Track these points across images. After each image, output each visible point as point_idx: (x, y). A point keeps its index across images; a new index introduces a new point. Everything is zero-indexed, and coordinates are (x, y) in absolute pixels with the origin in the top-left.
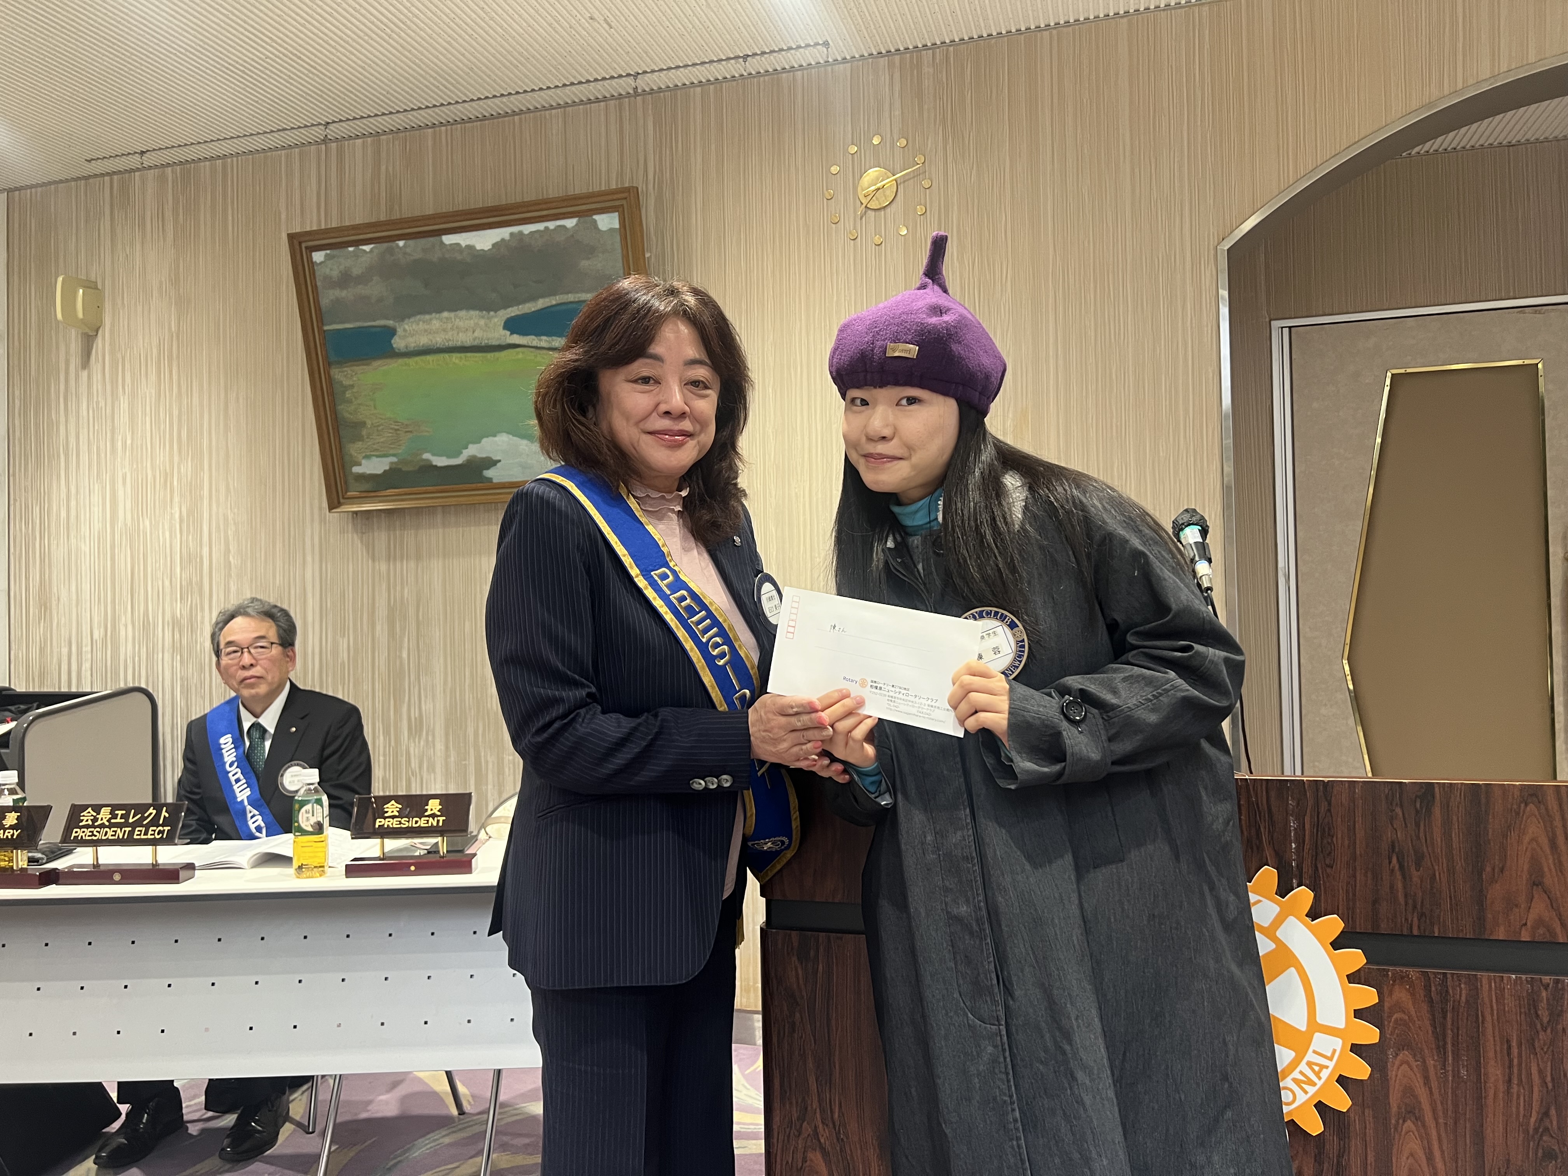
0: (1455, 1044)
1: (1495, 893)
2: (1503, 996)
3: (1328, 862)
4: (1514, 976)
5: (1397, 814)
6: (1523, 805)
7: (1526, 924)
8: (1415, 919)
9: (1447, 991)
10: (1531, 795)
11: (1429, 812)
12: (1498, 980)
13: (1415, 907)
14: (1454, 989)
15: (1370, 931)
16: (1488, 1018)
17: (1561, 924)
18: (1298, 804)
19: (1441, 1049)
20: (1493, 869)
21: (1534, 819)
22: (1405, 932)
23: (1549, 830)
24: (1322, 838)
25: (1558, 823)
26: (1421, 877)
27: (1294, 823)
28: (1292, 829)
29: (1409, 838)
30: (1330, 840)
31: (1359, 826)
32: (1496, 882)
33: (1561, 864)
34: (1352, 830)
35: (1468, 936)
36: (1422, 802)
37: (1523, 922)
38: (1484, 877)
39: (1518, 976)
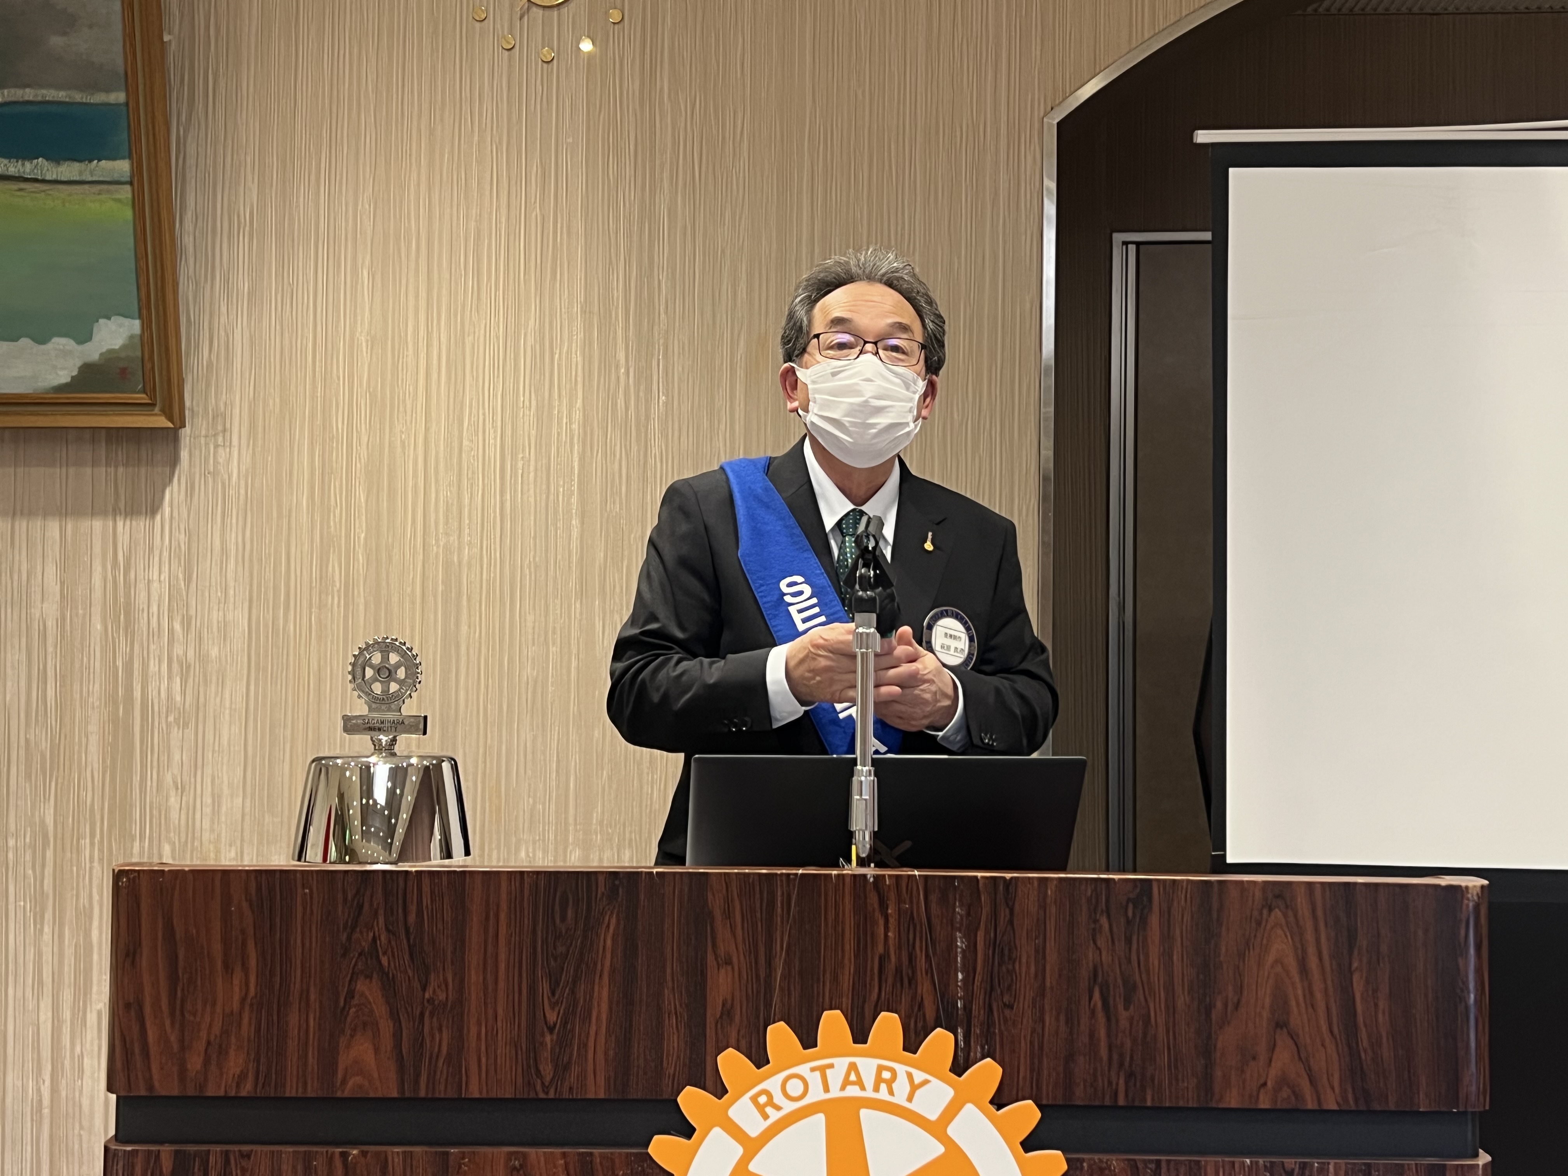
1: (1227, 1039)
3: (1006, 999)
4: (1248, 1161)
5: (1101, 927)
6: (1265, 912)
7: (1265, 1084)
8: (1122, 1081)
10: (1277, 896)
11: (1144, 921)
12: (1227, 1168)
13: (1121, 1065)
15: (1061, 1103)
17: (1312, 1082)
18: (968, 914)
20: (1226, 1006)
21: (1279, 932)
22: (1107, 1102)
23: (1299, 946)
24: (1000, 965)
25: (1309, 936)
26: (1131, 1019)
27: (962, 942)
28: (959, 950)
29: (1117, 962)
30: (1010, 967)
31: (1050, 945)
32: (1229, 1023)
33: (1312, 994)
34: (1040, 953)
35: (1190, 1105)
36: (1135, 907)
37: (1262, 1081)
38: (1214, 1016)
39: (1253, 1160)
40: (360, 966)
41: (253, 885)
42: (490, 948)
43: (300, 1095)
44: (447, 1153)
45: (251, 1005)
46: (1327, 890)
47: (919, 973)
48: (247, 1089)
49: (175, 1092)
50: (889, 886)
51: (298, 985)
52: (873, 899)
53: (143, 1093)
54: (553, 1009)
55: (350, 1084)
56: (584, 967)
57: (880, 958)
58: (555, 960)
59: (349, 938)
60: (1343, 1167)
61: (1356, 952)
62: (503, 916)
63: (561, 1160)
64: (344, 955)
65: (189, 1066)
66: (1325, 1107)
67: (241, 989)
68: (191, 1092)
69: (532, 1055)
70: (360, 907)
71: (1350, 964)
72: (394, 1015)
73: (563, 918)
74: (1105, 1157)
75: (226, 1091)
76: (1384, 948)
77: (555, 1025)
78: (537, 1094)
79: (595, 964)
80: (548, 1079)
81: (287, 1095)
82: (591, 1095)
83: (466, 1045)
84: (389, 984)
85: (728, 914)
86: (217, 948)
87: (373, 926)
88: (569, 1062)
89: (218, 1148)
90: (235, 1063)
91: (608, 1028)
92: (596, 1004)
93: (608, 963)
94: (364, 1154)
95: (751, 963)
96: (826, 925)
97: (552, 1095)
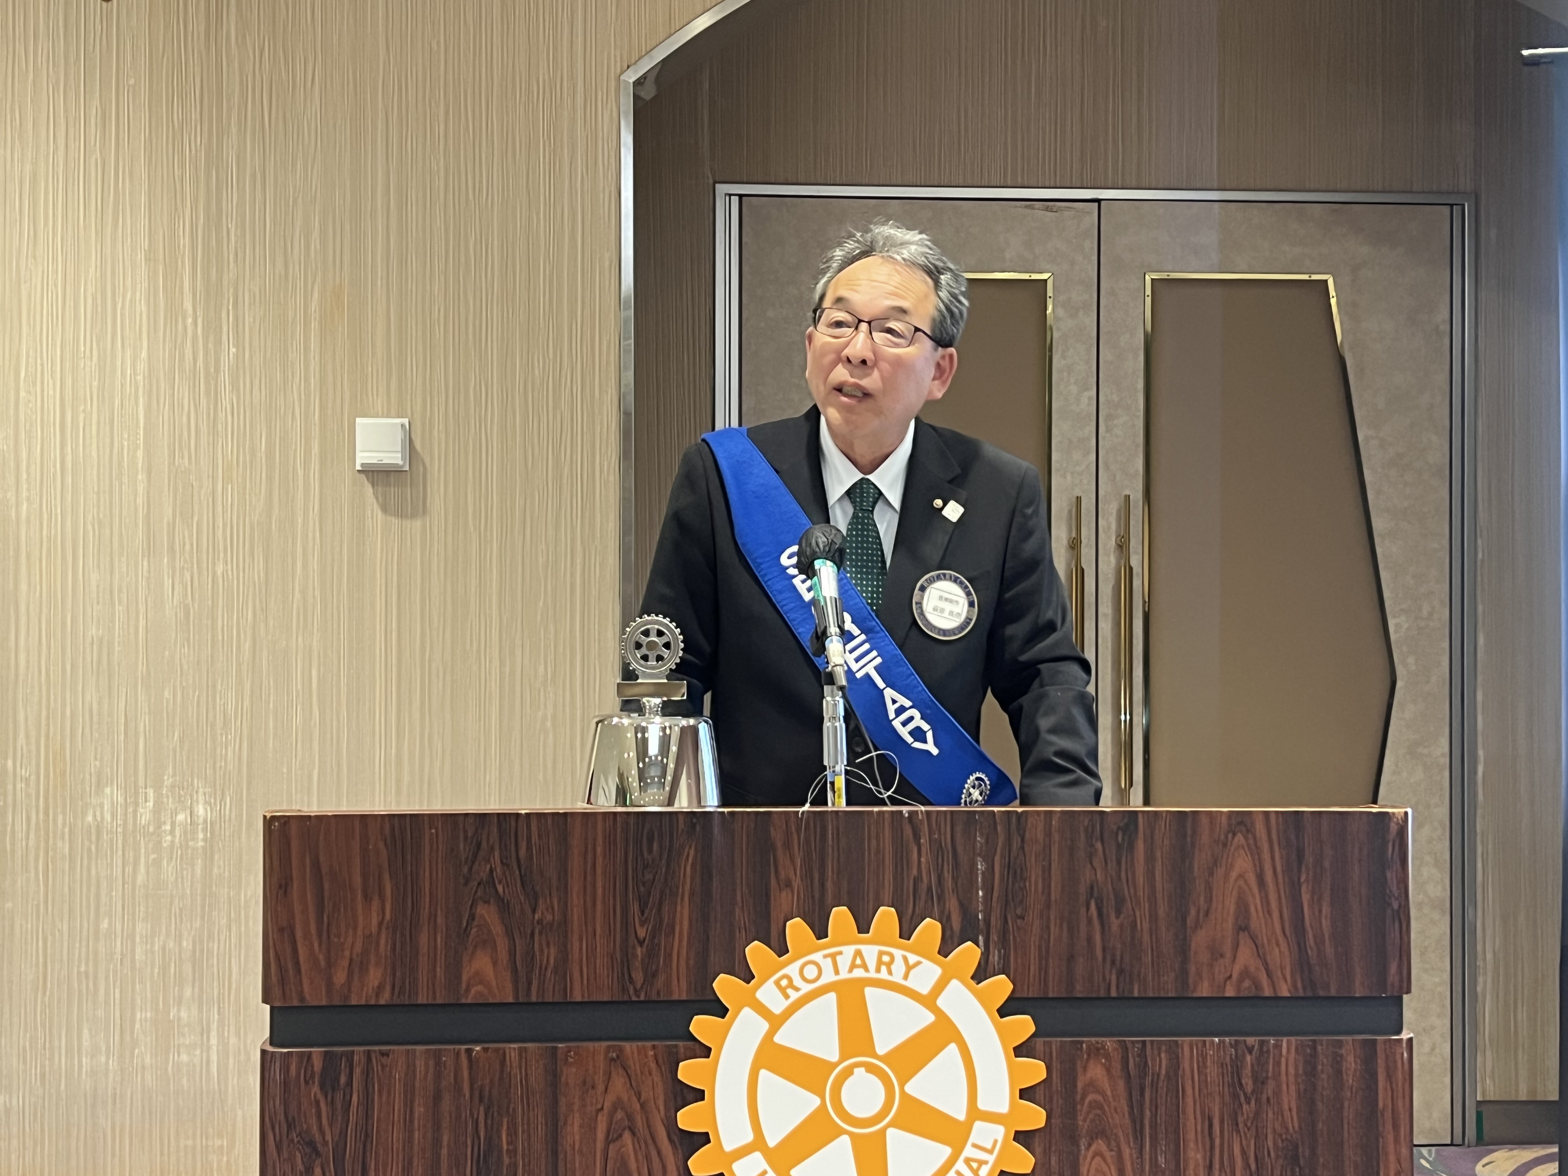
0: (1154, 1126)
1: (1199, 940)
2: (1204, 1063)
3: (1019, 912)
4: (1217, 1039)
5: (1096, 850)
6: (1230, 836)
7: (1230, 977)
8: (1114, 977)
9: (1146, 1063)
10: (1241, 823)
11: (1131, 846)
12: (1200, 1046)
13: (1113, 962)
14: (1153, 1060)
15: (1064, 995)
16: (1189, 1091)
17: (1268, 975)
18: (987, 842)
19: (1138, 1134)
20: (1198, 913)
21: (1242, 852)
22: (1102, 994)
23: (1257, 864)
24: (1013, 883)
25: (1266, 856)
26: (1121, 926)
27: (982, 865)
28: (979, 872)
29: (1109, 879)
30: (1022, 885)
31: (1055, 865)
32: (1201, 927)
33: (1268, 903)
34: (1047, 871)
35: (1170, 995)
36: (1124, 834)
37: (1228, 974)
38: (1188, 922)
39: (1222, 1038)
40: (479, 894)
41: (387, 826)
42: (589, 878)
43: (430, 1002)
44: (556, 1047)
45: (387, 928)
46: (1280, 815)
47: (946, 890)
48: (385, 998)
49: (324, 1003)
50: (922, 821)
51: (427, 911)
52: (908, 831)
53: (296, 1003)
54: (642, 925)
55: (473, 991)
56: (668, 891)
57: (915, 878)
58: (644, 884)
59: (470, 869)
60: (1294, 1043)
61: (1303, 869)
62: (599, 850)
63: (651, 1050)
64: (466, 884)
65: (335, 980)
66: (1280, 995)
67: (378, 915)
68: (337, 1002)
69: (626, 964)
70: (479, 845)
71: (1299, 879)
72: (509, 934)
73: (650, 851)
74: (1100, 1039)
75: (366, 1001)
76: (1327, 864)
77: (645, 939)
78: (630, 998)
79: (678, 888)
80: (639, 986)
81: (420, 1002)
82: (675, 997)
83: (570, 957)
84: (504, 907)
85: (788, 845)
86: (358, 880)
87: (489, 860)
88: (657, 971)
89: (362, 1048)
90: (374, 976)
91: (689, 940)
92: (678, 921)
93: (687, 887)
94: (485, 1050)
95: (807, 886)
96: (869, 854)
97: (642, 998)
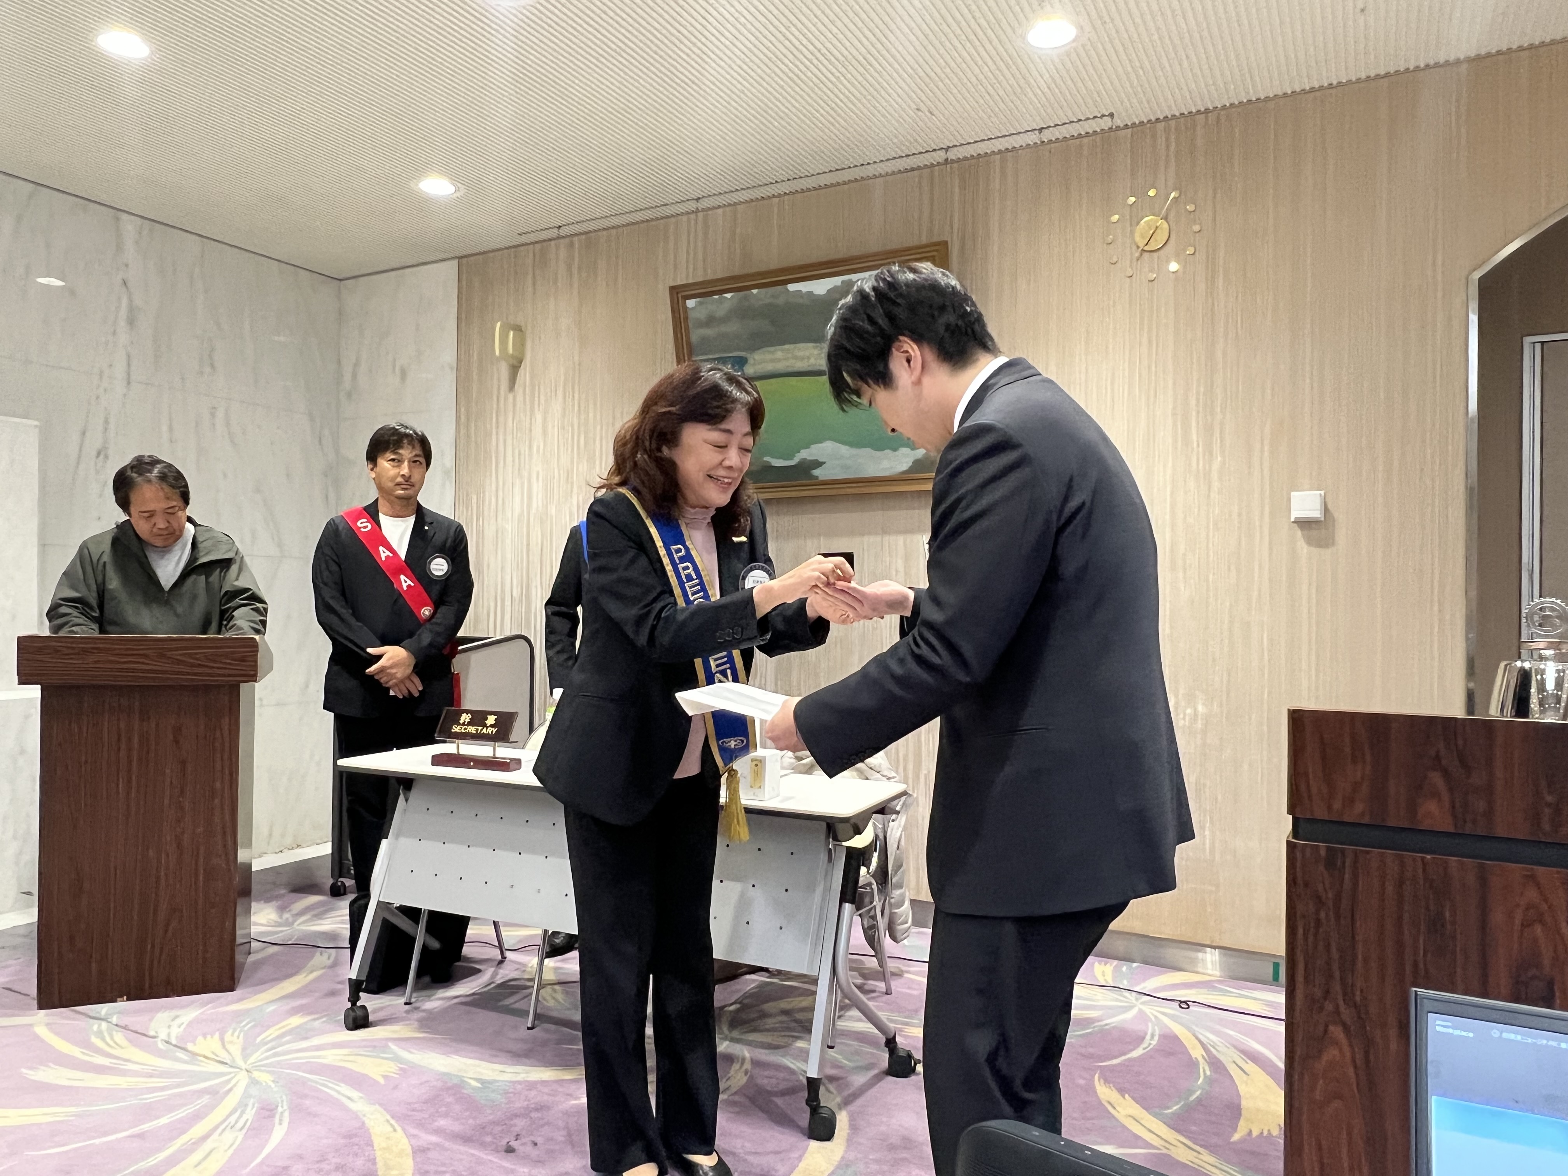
40: (1430, 764)
42: (1509, 760)
43: (1396, 825)
45: (1368, 779)
48: (1366, 820)
49: (1327, 818)
51: (1393, 771)
53: (1308, 816)
54: (1550, 793)
55: (1426, 822)
59: (1423, 750)
63: (1558, 875)
64: (1420, 758)
65: (1334, 806)
67: (1361, 771)
68: (1335, 819)
69: (1536, 818)
70: (1429, 736)
72: (1451, 790)
78: (1539, 838)
80: (1547, 831)
81: (1390, 825)
83: (1495, 809)
84: (1446, 774)
86: (1348, 750)
87: (1436, 745)
89: (1351, 847)
90: (1359, 806)
94: (1434, 859)
97: (1549, 840)
